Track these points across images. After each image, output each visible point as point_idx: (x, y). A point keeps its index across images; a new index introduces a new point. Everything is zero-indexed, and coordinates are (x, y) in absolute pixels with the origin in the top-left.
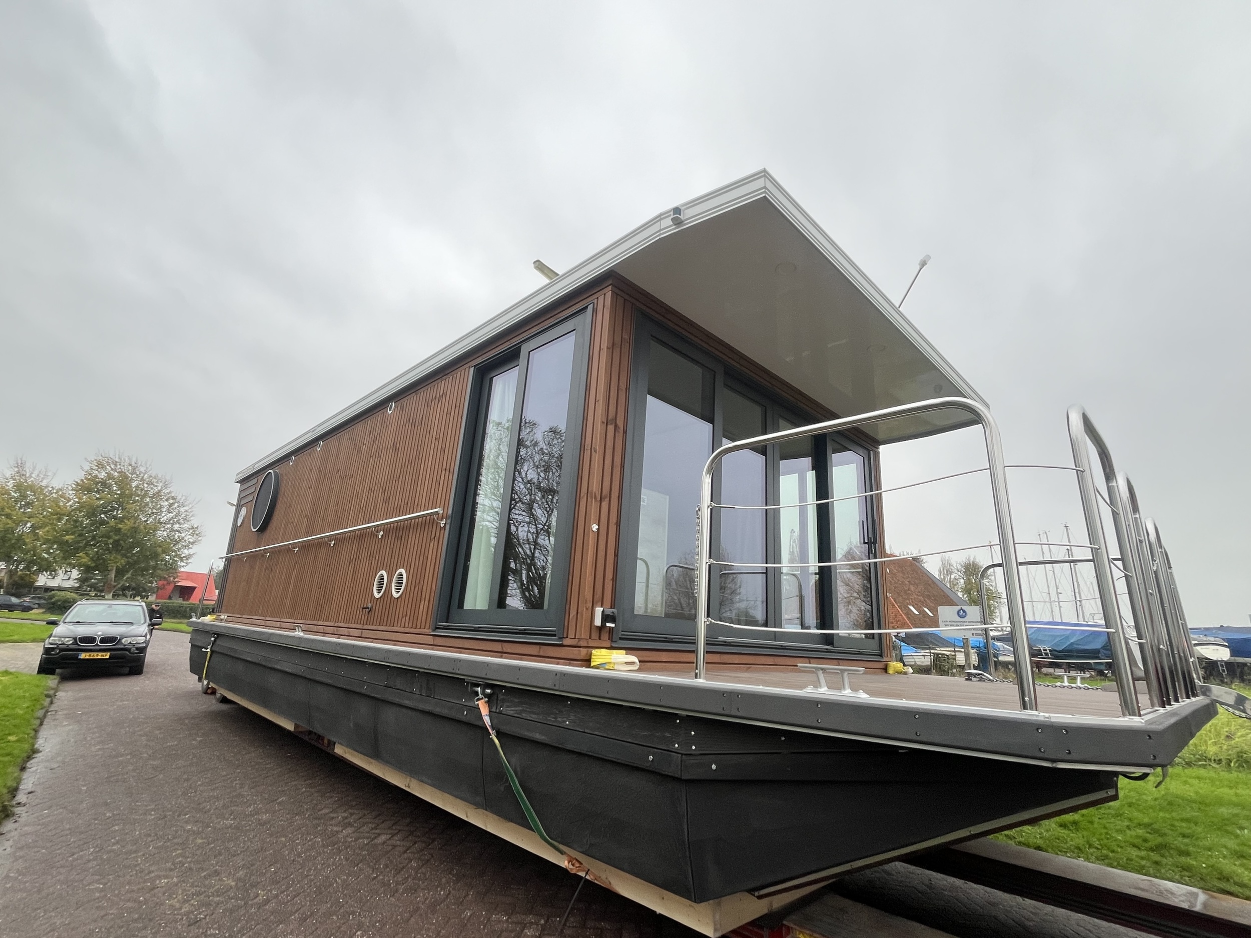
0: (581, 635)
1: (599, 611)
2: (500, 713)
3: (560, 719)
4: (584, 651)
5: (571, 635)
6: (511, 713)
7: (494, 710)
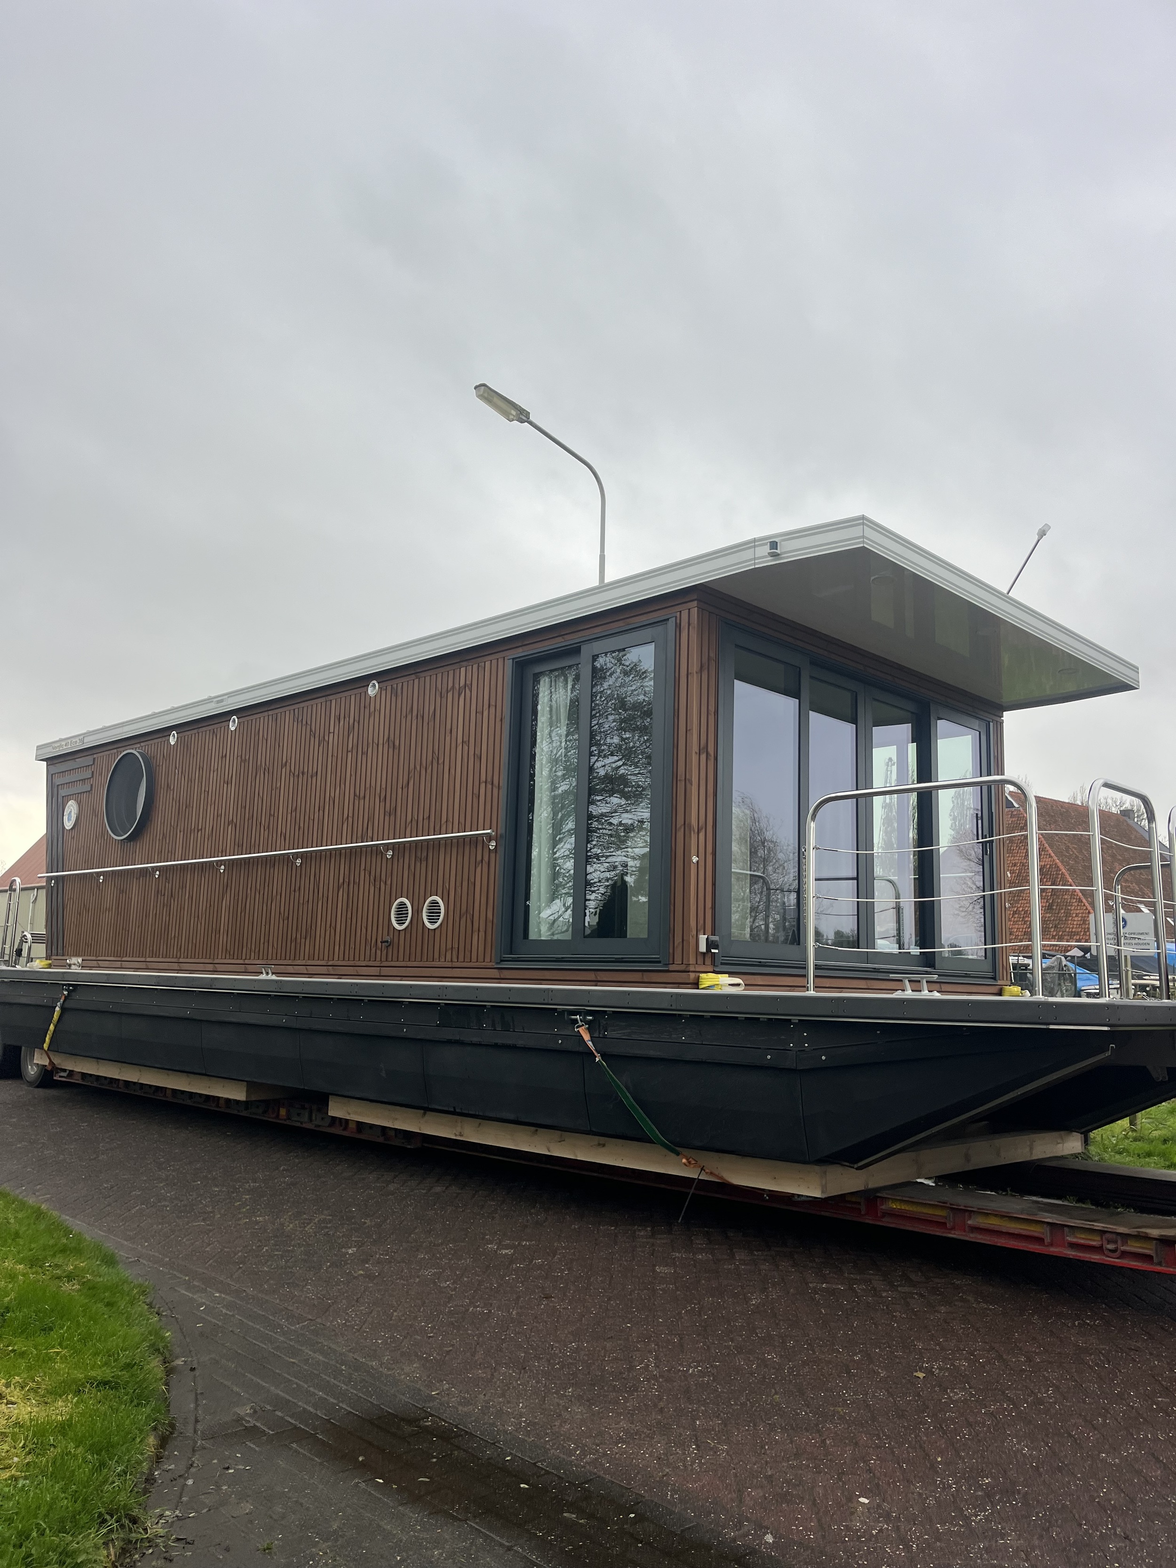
0: (689, 960)
1: (703, 938)
2: (605, 1037)
3: (674, 1036)
4: (692, 975)
5: (678, 960)
6: (618, 1036)
7: (596, 1035)
